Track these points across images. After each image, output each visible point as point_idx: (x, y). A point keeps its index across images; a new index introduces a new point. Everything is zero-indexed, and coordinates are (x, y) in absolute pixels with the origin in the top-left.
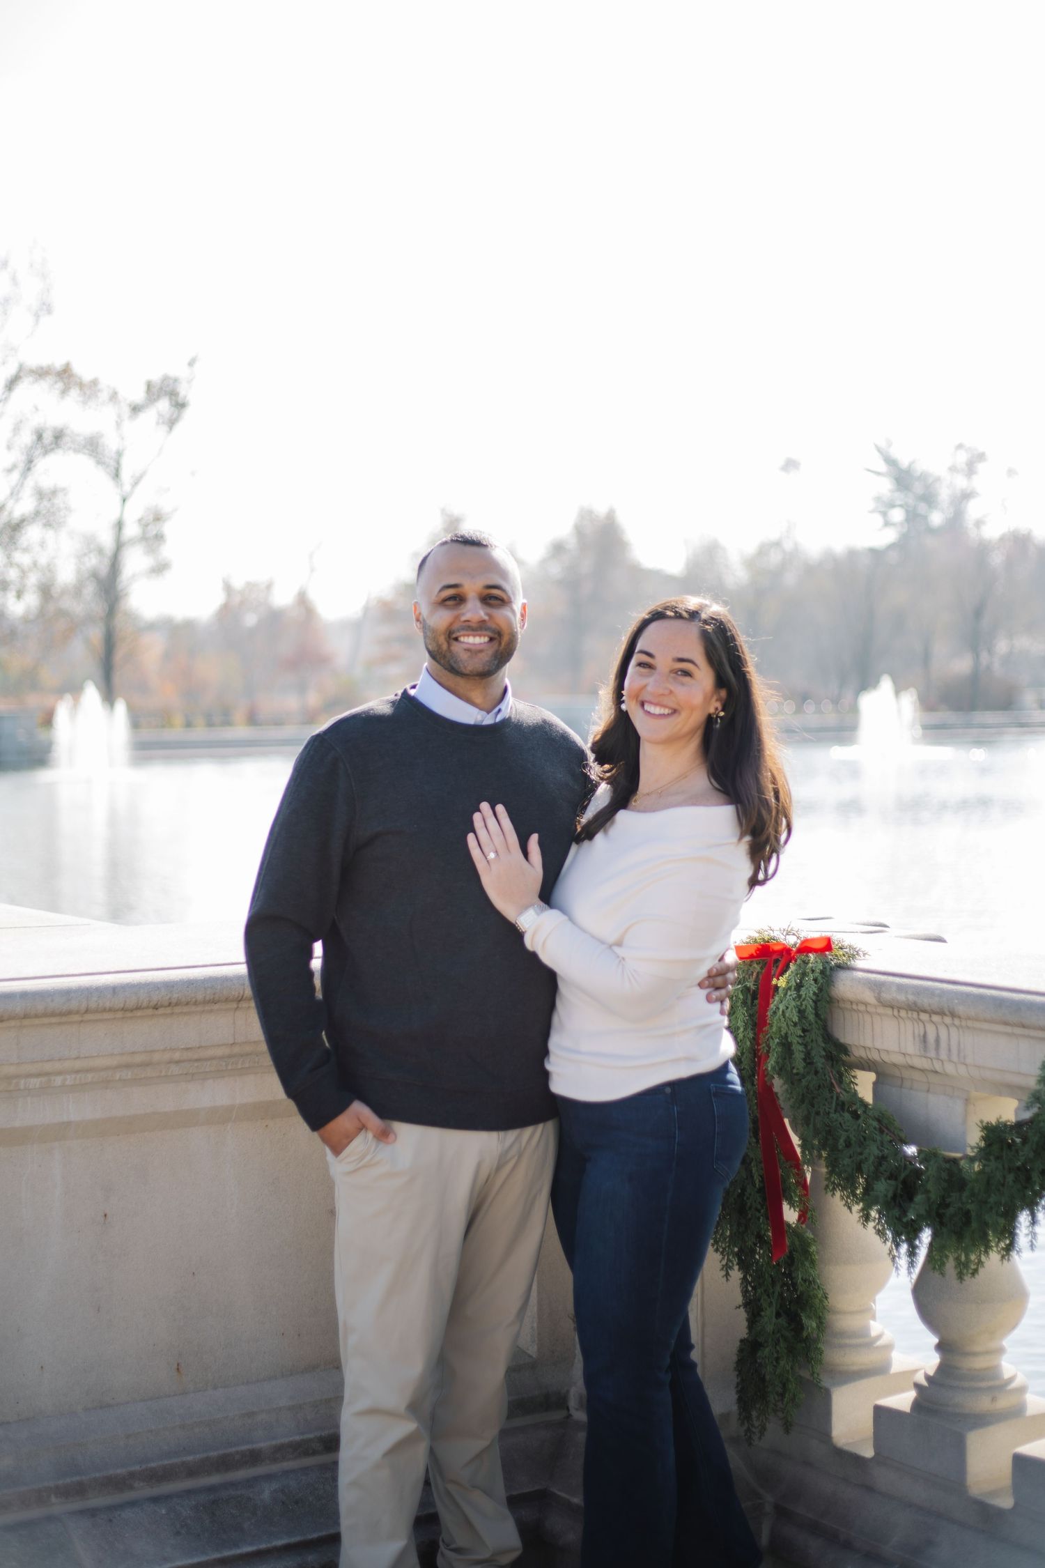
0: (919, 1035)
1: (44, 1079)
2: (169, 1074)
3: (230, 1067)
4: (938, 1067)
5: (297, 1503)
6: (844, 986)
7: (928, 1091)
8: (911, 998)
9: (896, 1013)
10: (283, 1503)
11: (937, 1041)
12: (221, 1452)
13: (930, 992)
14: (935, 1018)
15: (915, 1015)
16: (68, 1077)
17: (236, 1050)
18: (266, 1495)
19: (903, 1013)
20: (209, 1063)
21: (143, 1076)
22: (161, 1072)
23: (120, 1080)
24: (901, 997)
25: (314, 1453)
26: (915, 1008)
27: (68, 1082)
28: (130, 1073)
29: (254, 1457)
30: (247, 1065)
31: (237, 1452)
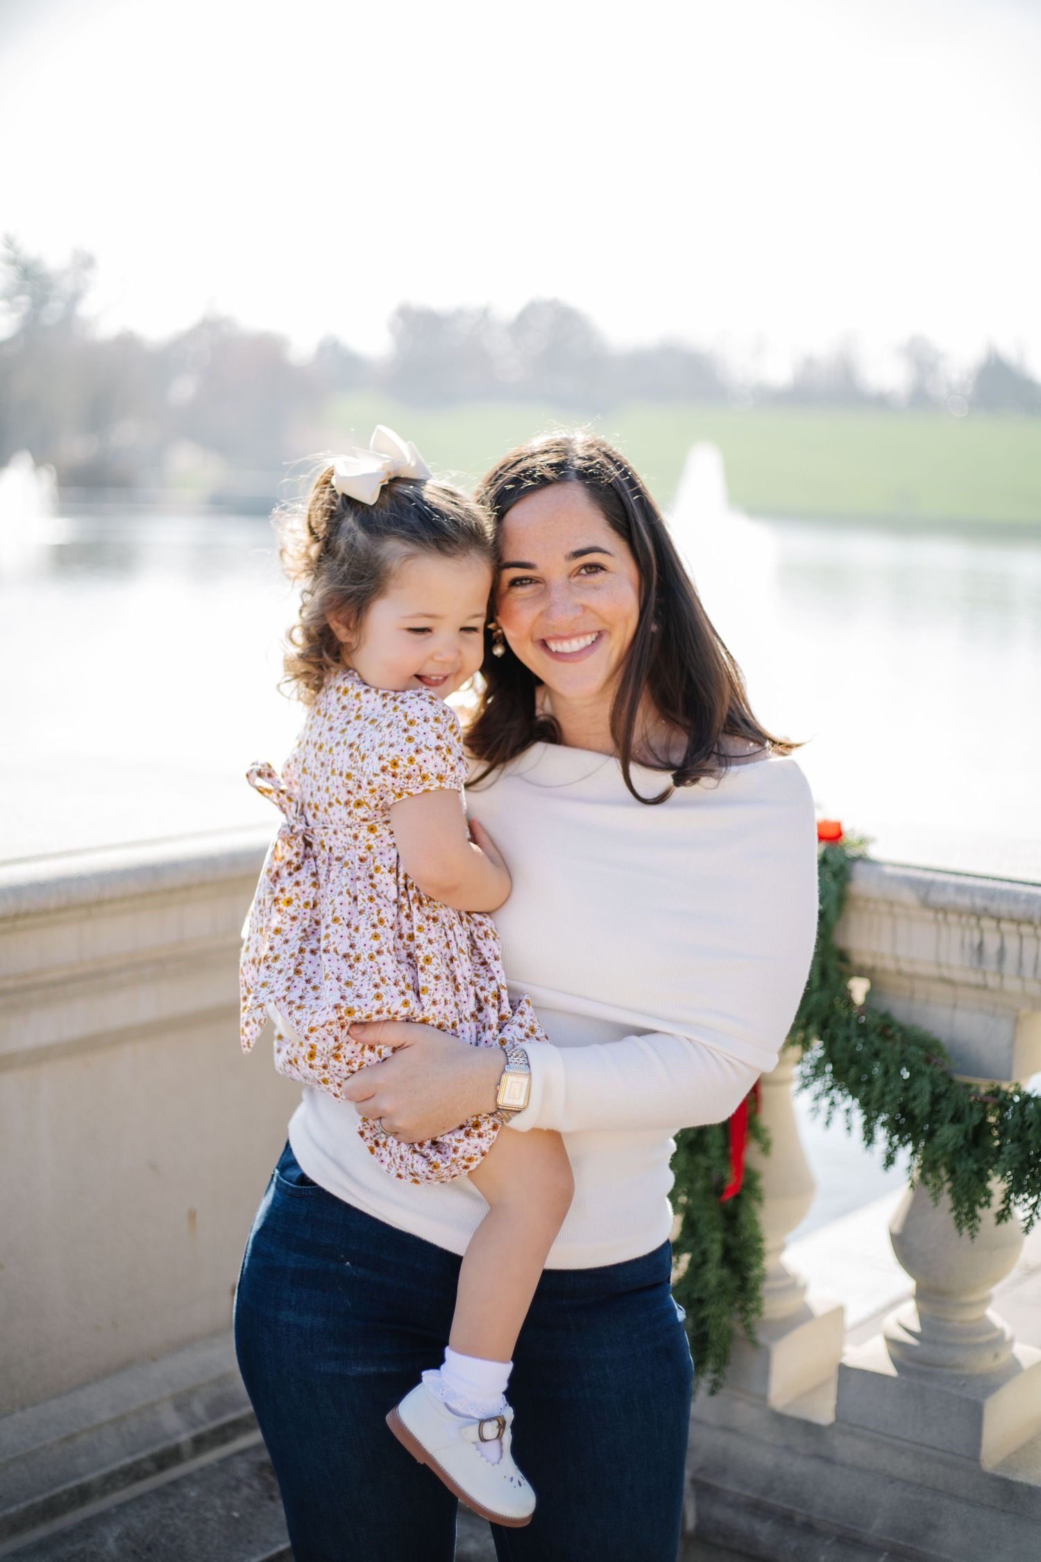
0: (971, 945)
4: (992, 981)
5: (149, 1549)
6: (862, 883)
7: (955, 1006)
8: (979, 902)
9: (940, 916)
10: (134, 1552)
11: (1001, 953)
12: (47, 1495)
13: (1015, 897)
14: (1005, 926)
15: (973, 921)
18: (111, 1544)
19: (952, 918)
24: (965, 901)
25: (147, 1474)
26: (978, 914)
29: (83, 1494)
31: (65, 1492)
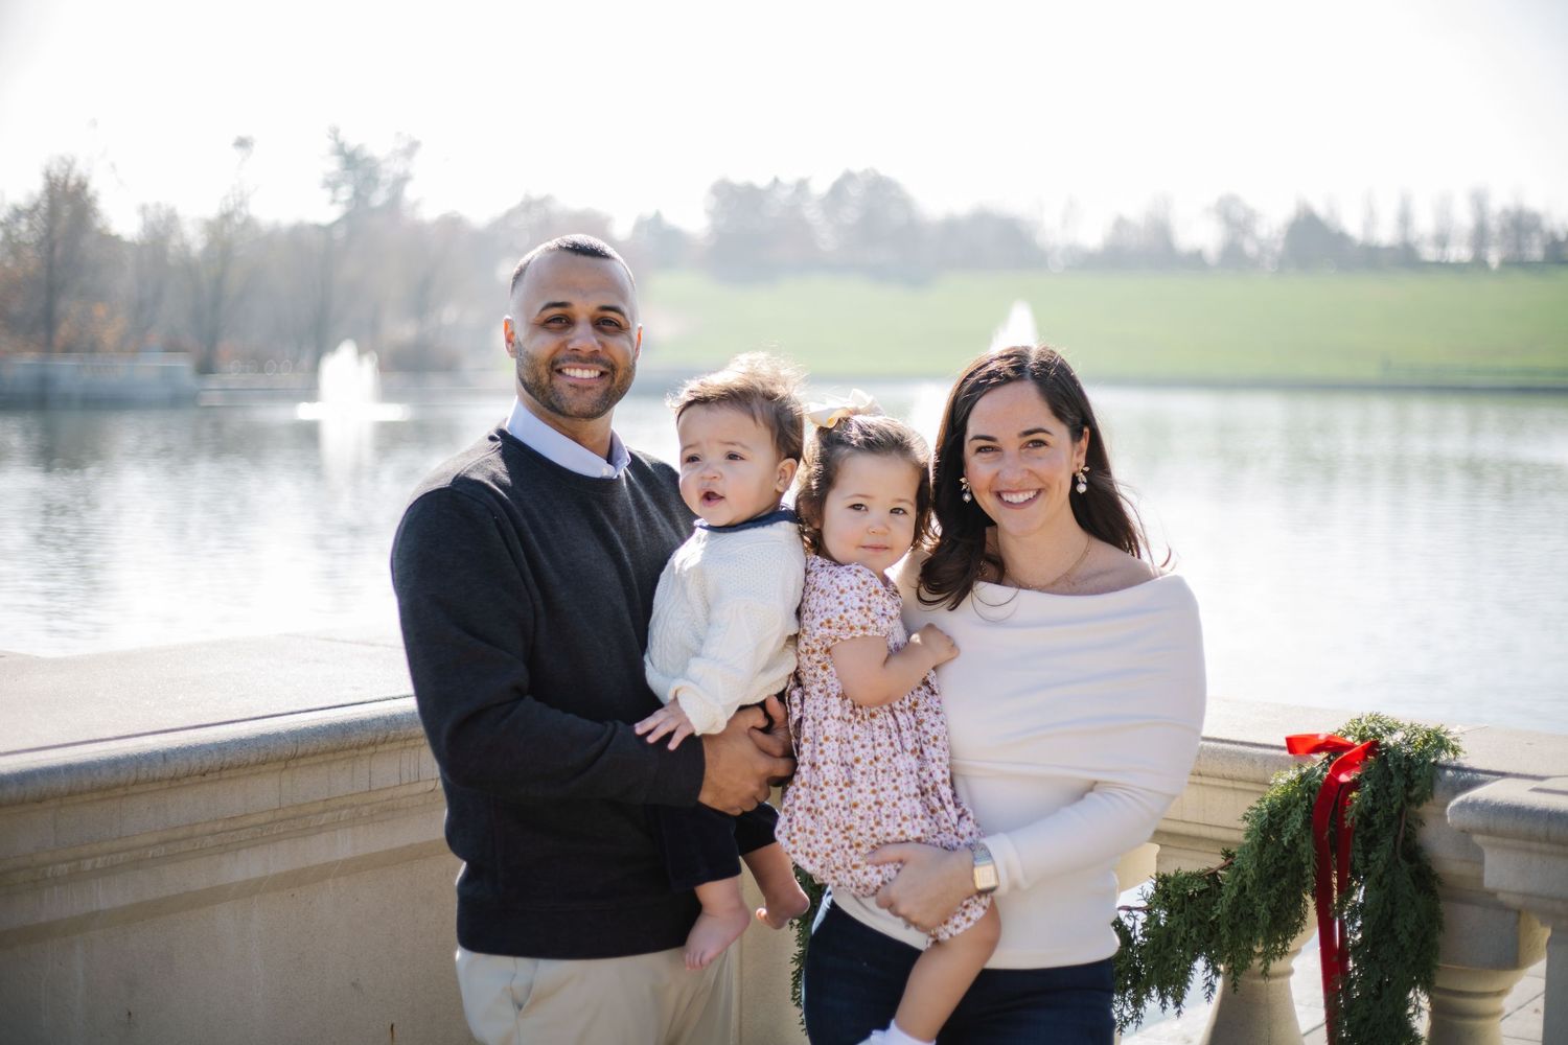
1: (73, 864)
2: (204, 846)
3: (265, 834)
16: (99, 859)
17: (280, 814)
20: (245, 831)
21: (177, 851)
22: (195, 845)
23: (153, 857)
27: (98, 866)
28: (163, 849)
30: (282, 830)
